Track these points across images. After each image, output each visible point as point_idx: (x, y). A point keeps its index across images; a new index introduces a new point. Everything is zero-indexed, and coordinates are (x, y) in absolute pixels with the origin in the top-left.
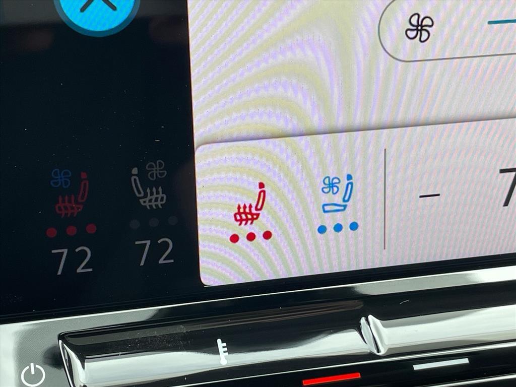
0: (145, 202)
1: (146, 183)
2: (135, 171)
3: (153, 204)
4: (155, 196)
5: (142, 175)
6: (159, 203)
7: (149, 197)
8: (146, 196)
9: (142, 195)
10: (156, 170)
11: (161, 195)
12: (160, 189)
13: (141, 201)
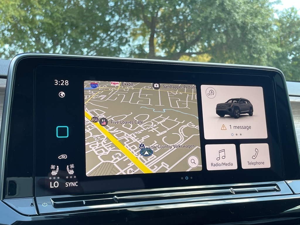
0: (70, 173)
1: (70, 169)
2: (68, 166)
3: (71, 173)
4: (72, 171)
5: (69, 167)
6: (72, 173)
7: (70, 172)
8: (70, 171)
9: (69, 171)
10: (72, 166)
11: (73, 171)
12: (73, 170)
13: (69, 172)
